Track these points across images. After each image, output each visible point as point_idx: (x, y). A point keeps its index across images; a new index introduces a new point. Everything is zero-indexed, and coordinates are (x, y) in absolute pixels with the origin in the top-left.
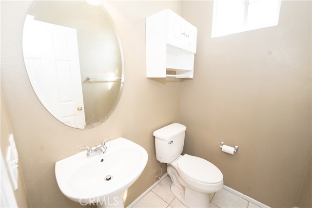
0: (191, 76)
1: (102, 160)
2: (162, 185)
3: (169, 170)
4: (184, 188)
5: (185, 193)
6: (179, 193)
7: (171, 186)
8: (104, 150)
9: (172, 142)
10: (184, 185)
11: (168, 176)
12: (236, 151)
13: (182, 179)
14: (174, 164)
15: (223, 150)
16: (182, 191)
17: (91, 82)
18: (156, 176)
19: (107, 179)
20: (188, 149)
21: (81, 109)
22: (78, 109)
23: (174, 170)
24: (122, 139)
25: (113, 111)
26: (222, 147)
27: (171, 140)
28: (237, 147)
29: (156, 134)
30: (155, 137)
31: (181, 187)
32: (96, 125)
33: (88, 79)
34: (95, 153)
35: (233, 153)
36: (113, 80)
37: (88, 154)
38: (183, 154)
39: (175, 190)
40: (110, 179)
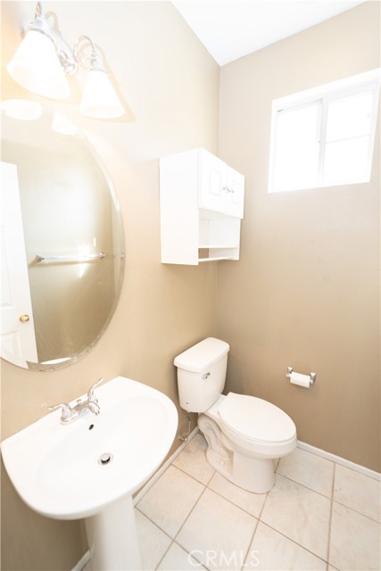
0: (236, 257)
1: (92, 427)
2: (189, 452)
3: (202, 424)
4: (230, 454)
5: (232, 461)
6: (222, 463)
7: (205, 451)
8: (96, 408)
9: (209, 374)
10: (230, 448)
11: (200, 432)
12: (312, 381)
13: (227, 438)
14: (212, 413)
15: (292, 381)
16: (227, 459)
17: (44, 265)
18: (179, 437)
19: (103, 462)
20: (233, 383)
21: (28, 320)
22: (21, 320)
23: (211, 423)
24: (120, 378)
25: (105, 329)
26: (290, 375)
27: (207, 372)
28: (313, 374)
29: (178, 361)
30: (176, 368)
31: (224, 452)
32: (75, 361)
33: (39, 259)
34: (77, 414)
35: (308, 386)
36: (88, 259)
37: (63, 419)
38: (225, 393)
39: (215, 457)
40: (108, 460)
